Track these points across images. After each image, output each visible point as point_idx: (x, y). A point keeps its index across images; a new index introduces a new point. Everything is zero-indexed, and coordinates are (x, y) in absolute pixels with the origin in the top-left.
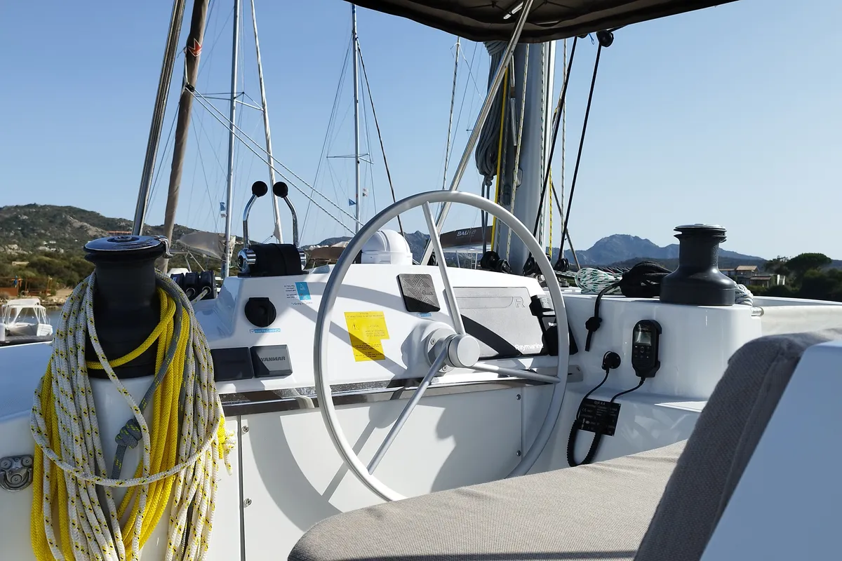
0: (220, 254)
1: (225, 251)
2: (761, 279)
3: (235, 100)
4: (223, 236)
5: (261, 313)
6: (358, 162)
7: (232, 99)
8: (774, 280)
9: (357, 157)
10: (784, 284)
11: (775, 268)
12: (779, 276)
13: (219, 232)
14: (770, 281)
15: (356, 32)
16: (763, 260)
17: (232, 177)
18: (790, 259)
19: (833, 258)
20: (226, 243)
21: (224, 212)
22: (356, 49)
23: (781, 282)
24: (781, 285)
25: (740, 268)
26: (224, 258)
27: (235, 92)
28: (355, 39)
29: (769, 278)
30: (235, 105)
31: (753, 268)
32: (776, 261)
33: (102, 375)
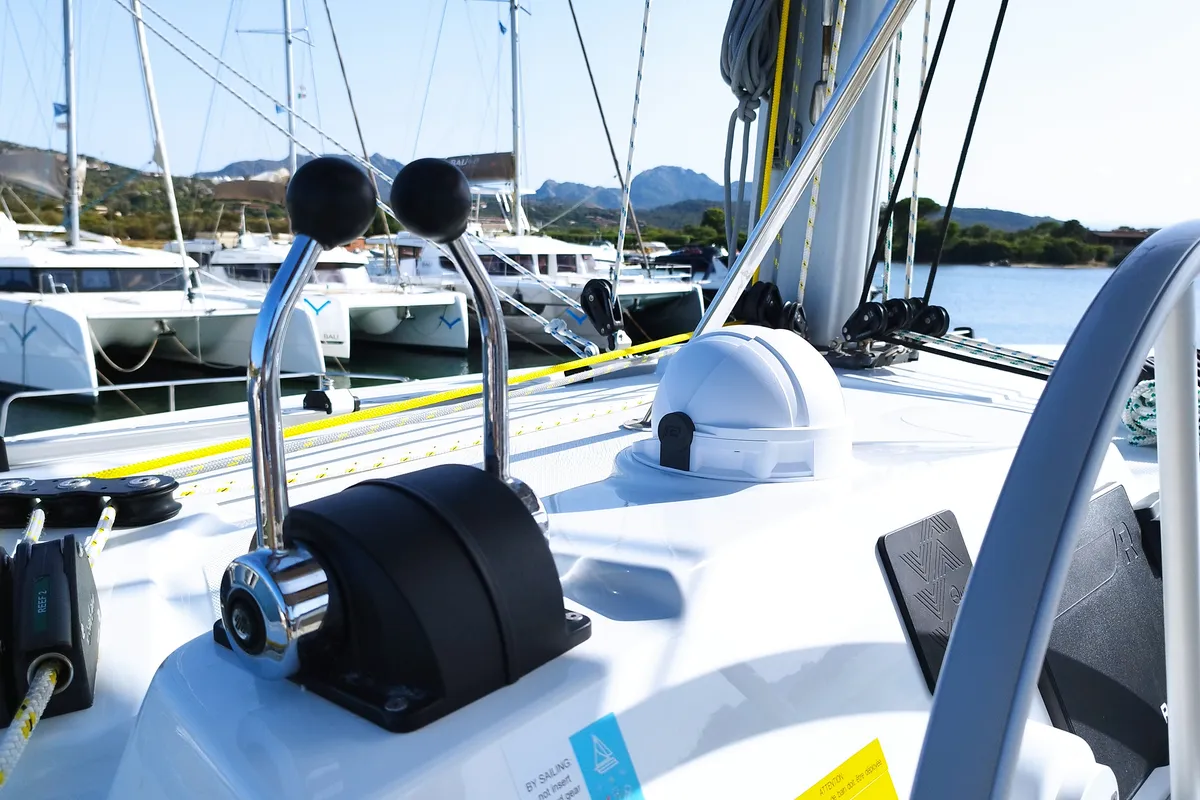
0: (59, 189)
1: (69, 184)
4: (63, 158)
6: (289, 42)
9: (286, 33)
13: (55, 148)
17: (72, 58)
20: (69, 172)
21: (63, 119)
26: (68, 196)
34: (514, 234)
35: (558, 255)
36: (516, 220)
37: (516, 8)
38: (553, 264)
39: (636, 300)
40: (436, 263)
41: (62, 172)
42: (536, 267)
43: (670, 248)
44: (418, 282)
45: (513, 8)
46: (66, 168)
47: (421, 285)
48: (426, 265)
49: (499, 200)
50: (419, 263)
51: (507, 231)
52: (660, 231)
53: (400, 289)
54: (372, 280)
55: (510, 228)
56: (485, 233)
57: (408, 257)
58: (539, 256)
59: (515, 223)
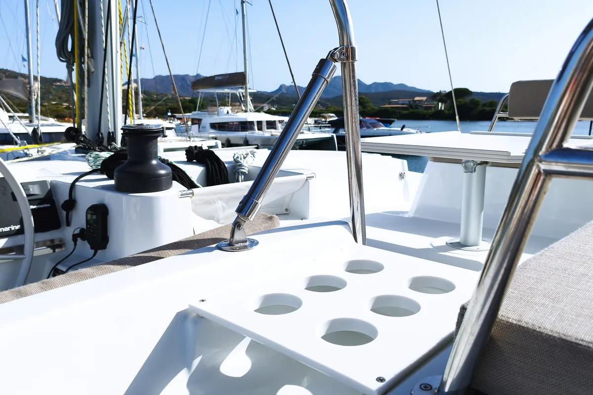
0: (26, 96)
1: (30, 93)
2: (429, 105)
4: (27, 81)
8: (437, 106)
10: (443, 109)
11: (438, 98)
12: (440, 104)
14: (434, 107)
16: (432, 93)
18: (447, 92)
19: (473, 91)
20: (30, 88)
21: (26, 63)
23: (441, 107)
24: (441, 110)
25: (417, 98)
26: (30, 99)
29: (434, 105)
31: (424, 98)
32: (439, 94)
34: (246, 111)
35: (266, 121)
36: (247, 105)
37: (244, 2)
38: (264, 125)
39: (303, 142)
40: (208, 126)
41: (27, 88)
42: (256, 127)
43: (337, 116)
44: (199, 135)
45: (243, 2)
46: (28, 86)
47: (201, 137)
48: (204, 127)
49: (238, 95)
50: (201, 127)
51: (242, 110)
52: (334, 108)
53: (188, 139)
54: (178, 136)
55: (244, 109)
56: (232, 112)
57: (196, 124)
58: (257, 122)
59: (246, 106)
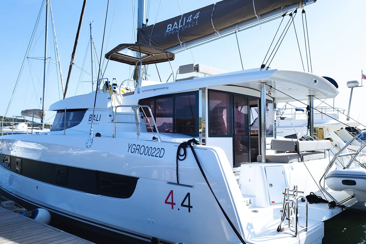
3: (46, 60)
5: (115, 88)
6: (93, 84)
7: (45, 60)
9: (92, 82)
13: (40, 109)
15: (92, 36)
17: (45, 88)
20: (43, 113)
21: (42, 101)
22: (92, 42)
27: (46, 57)
28: (91, 39)
30: (46, 62)
33: (107, 90)
